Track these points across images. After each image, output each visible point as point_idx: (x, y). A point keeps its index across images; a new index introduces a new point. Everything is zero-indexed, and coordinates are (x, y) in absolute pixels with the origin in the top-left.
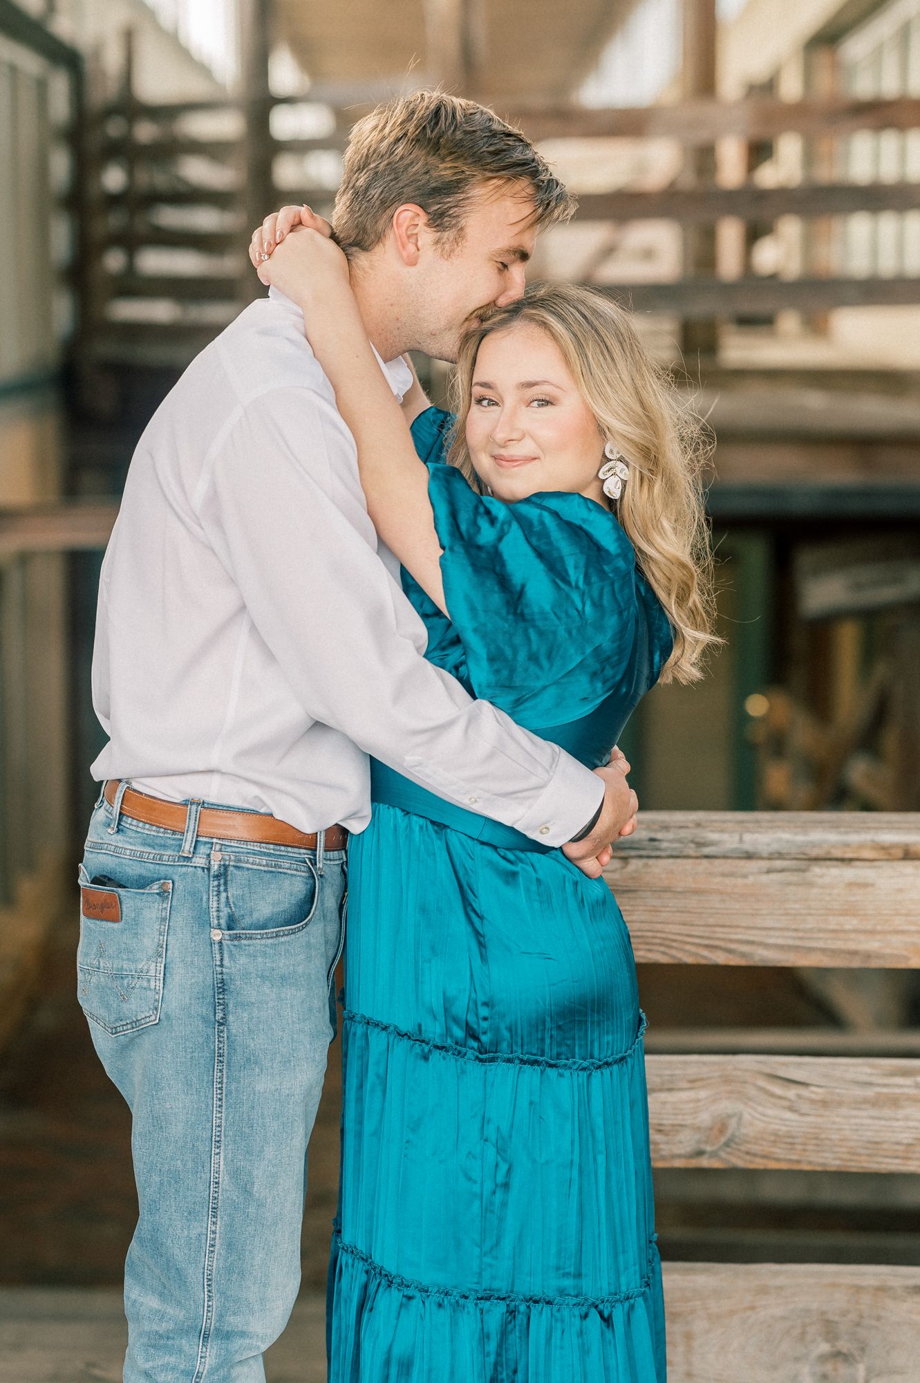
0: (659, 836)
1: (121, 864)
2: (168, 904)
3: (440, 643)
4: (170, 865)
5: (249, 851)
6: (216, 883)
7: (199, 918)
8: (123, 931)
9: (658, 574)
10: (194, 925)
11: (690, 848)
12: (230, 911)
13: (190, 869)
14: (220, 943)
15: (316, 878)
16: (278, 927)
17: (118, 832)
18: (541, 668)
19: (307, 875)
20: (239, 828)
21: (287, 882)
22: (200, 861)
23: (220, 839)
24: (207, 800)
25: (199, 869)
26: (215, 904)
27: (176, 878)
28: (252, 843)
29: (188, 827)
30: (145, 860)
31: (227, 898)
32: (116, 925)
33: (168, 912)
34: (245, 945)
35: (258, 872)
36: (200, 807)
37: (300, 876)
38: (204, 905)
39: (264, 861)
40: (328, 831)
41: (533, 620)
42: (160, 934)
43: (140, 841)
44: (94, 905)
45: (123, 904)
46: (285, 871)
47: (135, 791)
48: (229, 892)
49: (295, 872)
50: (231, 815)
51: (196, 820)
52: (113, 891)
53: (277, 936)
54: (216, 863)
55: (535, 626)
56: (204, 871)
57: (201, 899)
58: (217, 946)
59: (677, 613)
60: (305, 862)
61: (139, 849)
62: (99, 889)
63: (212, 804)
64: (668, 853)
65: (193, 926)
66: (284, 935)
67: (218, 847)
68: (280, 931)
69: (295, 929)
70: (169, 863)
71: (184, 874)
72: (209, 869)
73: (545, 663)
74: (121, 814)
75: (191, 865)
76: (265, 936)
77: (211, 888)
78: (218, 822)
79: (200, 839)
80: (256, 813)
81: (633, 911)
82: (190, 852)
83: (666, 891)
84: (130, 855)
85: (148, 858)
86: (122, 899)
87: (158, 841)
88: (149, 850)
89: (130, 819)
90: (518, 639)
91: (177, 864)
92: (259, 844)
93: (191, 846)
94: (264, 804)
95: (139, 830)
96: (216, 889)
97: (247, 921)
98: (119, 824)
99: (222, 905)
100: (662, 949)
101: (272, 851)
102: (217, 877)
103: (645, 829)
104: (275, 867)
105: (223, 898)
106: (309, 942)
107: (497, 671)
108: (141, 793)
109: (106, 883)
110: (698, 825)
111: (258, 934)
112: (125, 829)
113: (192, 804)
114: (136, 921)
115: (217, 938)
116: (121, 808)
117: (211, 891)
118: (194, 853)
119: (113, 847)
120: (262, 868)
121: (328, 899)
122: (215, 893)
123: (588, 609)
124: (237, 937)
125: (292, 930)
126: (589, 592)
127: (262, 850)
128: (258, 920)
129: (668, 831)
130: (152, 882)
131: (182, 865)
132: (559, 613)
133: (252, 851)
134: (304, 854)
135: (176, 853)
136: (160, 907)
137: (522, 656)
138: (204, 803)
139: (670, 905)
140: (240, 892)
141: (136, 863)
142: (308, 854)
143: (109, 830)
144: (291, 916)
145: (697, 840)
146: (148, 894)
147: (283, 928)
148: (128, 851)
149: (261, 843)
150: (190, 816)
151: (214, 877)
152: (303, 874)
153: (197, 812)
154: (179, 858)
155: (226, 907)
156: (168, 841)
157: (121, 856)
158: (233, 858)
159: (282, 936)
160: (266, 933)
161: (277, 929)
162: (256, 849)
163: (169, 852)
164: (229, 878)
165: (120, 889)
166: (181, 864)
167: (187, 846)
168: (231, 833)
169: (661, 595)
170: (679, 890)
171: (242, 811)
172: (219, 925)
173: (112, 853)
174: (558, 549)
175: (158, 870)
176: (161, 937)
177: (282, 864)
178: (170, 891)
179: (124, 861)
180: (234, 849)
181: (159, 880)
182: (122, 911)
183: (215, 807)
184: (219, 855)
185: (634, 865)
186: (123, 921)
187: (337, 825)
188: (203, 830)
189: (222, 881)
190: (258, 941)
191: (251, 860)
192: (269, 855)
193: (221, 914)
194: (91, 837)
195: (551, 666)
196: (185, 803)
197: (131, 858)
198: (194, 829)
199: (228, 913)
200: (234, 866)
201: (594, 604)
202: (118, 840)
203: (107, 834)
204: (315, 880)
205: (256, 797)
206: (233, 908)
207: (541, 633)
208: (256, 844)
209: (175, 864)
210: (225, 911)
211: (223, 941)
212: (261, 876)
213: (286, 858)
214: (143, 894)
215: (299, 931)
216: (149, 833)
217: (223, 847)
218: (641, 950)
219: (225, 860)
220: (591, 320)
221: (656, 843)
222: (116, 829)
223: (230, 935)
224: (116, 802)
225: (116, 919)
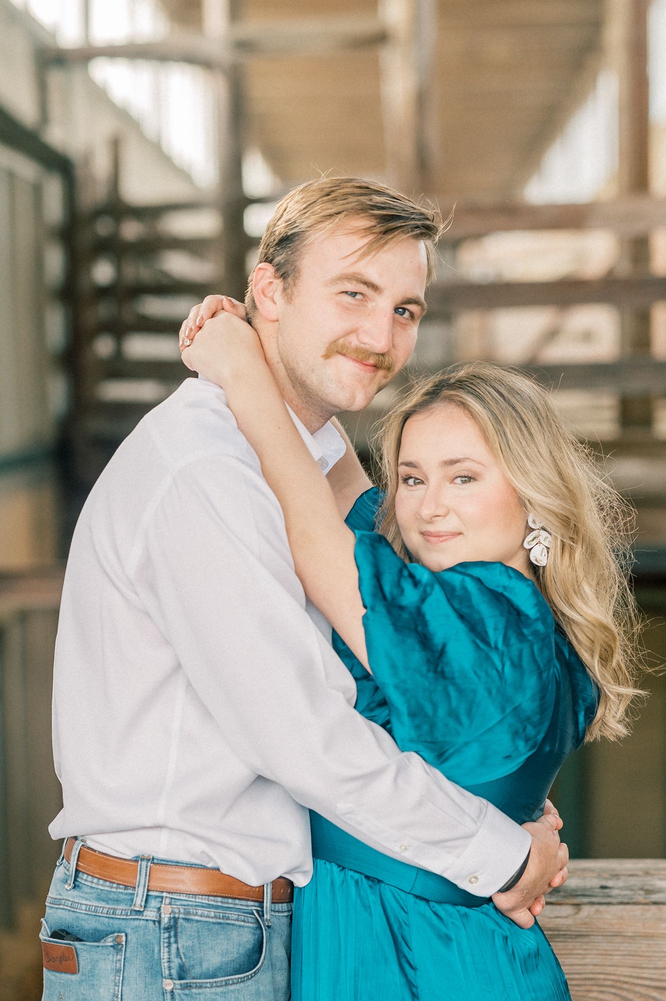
0: (610, 883)
1: (78, 918)
2: (121, 956)
3: (368, 705)
4: (122, 919)
5: (198, 904)
6: (166, 935)
7: (151, 968)
8: (81, 982)
9: (581, 636)
10: (147, 975)
11: (640, 895)
12: (180, 961)
13: (142, 922)
14: (172, 992)
15: (263, 929)
16: (227, 976)
17: (74, 887)
18: (461, 724)
19: (255, 926)
20: (188, 882)
21: (235, 933)
22: (151, 914)
23: (169, 893)
24: (156, 856)
25: (151, 923)
26: (166, 956)
27: (129, 931)
28: (200, 897)
29: (139, 882)
30: (100, 914)
31: (178, 949)
32: (73, 977)
33: (122, 964)
34: (196, 994)
35: (206, 923)
36: (150, 862)
37: (248, 927)
38: (156, 956)
39: (212, 913)
40: (274, 883)
41: (453, 678)
42: (115, 985)
43: (94, 895)
44: (53, 958)
45: (79, 956)
46: (233, 922)
47: (89, 848)
48: (179, 944)
49: (242, 923)
50: (180, 870)
51: (146, 875)
52: (70, 944)
53: (226, 985)
54: (166, 916)
55: (455, 684)
56: (155, 924)
57: (153, 951)
58: (168, 996)
59: (600, 672)
60: (253, 914)
61: (94, 904)
62: (57, 943)
63: (161, 860)
64: (619, 900)
65: (146, 977)
66: (233, 983)
67: (168, 901)
68: (229, 980)
69: (244, 977)
70: (122, 917)
71: (136, 927)
72: (159, 922)
73: (464, 719)
74: (77, 870)
75: (143, 918)
76: (214, 985)
77: (162, 940)
78: (168, 877)
79: (151, 893)
80: (205, 868)
81: (587, 954)
82: (141, 906)
83: (615, 936)
84: (86, 910)
85: (102, 913)
86: (79, 952)
87: (112, 896)
88: (103, 904)
89: (85, 876)
90: (438, 697)
91: (130, 917)
92: (207, 897)
93: (142, 901)
94: (211, 859)
95: (94, 885)
96: (167, 940)
97: (197, 970)
98: (75, 880)
99: (173, 957)
100: (613, 990)
101: (220, 904)
102: (168, 929)
103: (595, 877)
104: (223, 918)
105: (174, 950)
106: (258, 990)
107: (418, 727)
108: (95, 851)
109: (64, 937)
110: (647, 873)
111: (207, 983)
112: (81, 885)
113: (142, 860)
114: (92, 973)
115: (169, 988)
116: (77, 864)
117: (162, 943)
118: (145, 907)
119: (70, 903)
120: (211, 920)
121: (276, 949)
122: (166, 945)
123: (508, 668)
124: (188, 986)
125: (241, 978)
126: (509, 652)
127: (210, 903)
128: (208, 969)
129: (618, 879)
130: (107, 935)
131: (134, 919)
132: (479, 672)
133: (200, 904)
134: (252, 906)
135: (128, 907)
136: (115, 959)
137: (442, 712)
138: (153, 859)
139: (622, 948)
140: (190, 943)
141: (91, 916)
142: (255, 906)
143: (66, 886)
144: (240, 965)
145: (647, 887)
146: (103, 946)
147: (232, 977)
148: (84, 906)
149: (209, 896)
150: (140, 871)
151: (164, 929)
152: (251, 925)
153: (147, 867)
154: (131, 912)
155: (177, 957)
156: (121, 895)
157: (78, 911)
158: (182, 911)
159: (232, 984)
160: (215, 982)
161: (226, 978)
162: (204, 901)
163: (122, 907)
164: (179, 930)
165: (76, 943)
166: (134, 917)
167: (139, 901)
168: (181, 887)
169: (585, 656)
170: (629, 934)
171: (190, 866)
172: (170, 975)
173: (69, 908)
174: (478, 612)
175: (113, 924)
176: (116, 988)
177: (230, 915)
178: (124, 943)
179: (80, 916)
180: (185, 903)
181: (113, 933)
182: (78, 963)
183: (164, 863)
184: (169, 908)
185: (586, 911)
186: (80, 973)
187: (281, 877)
188: (153, 884)
189: (172, 933)
190: (208, 990)
191: (200, 912)
192: (217, 907)
193: (172, 964)
194: (52, 894)
195: (471, 722)
196: (136, 860)
197: (86, 912)
198: (145, 884)
199: (179, 964)
200: (183, 919)
201: (513, 664)
202: (73, 896)
203: (64, 890)
204: (262, 930)
205: (203, 852)
206: (183, 959)
207: (460, 691)
208: (204, 897)
209: (128, 917)
210: (176, 962)
211: (174, 991)
212: (210, 927)
213: (234, 909)
214: (98, 946)
215: (248, 979)
216: (103, 888)
217: (173, 900)
218: (595, 991)
219: (175, 913)
220: (508, 396)
221: (606, 891)
222: (72, 885)
223: (181, 984)
224: (72, 859)
225: (74, 972)
